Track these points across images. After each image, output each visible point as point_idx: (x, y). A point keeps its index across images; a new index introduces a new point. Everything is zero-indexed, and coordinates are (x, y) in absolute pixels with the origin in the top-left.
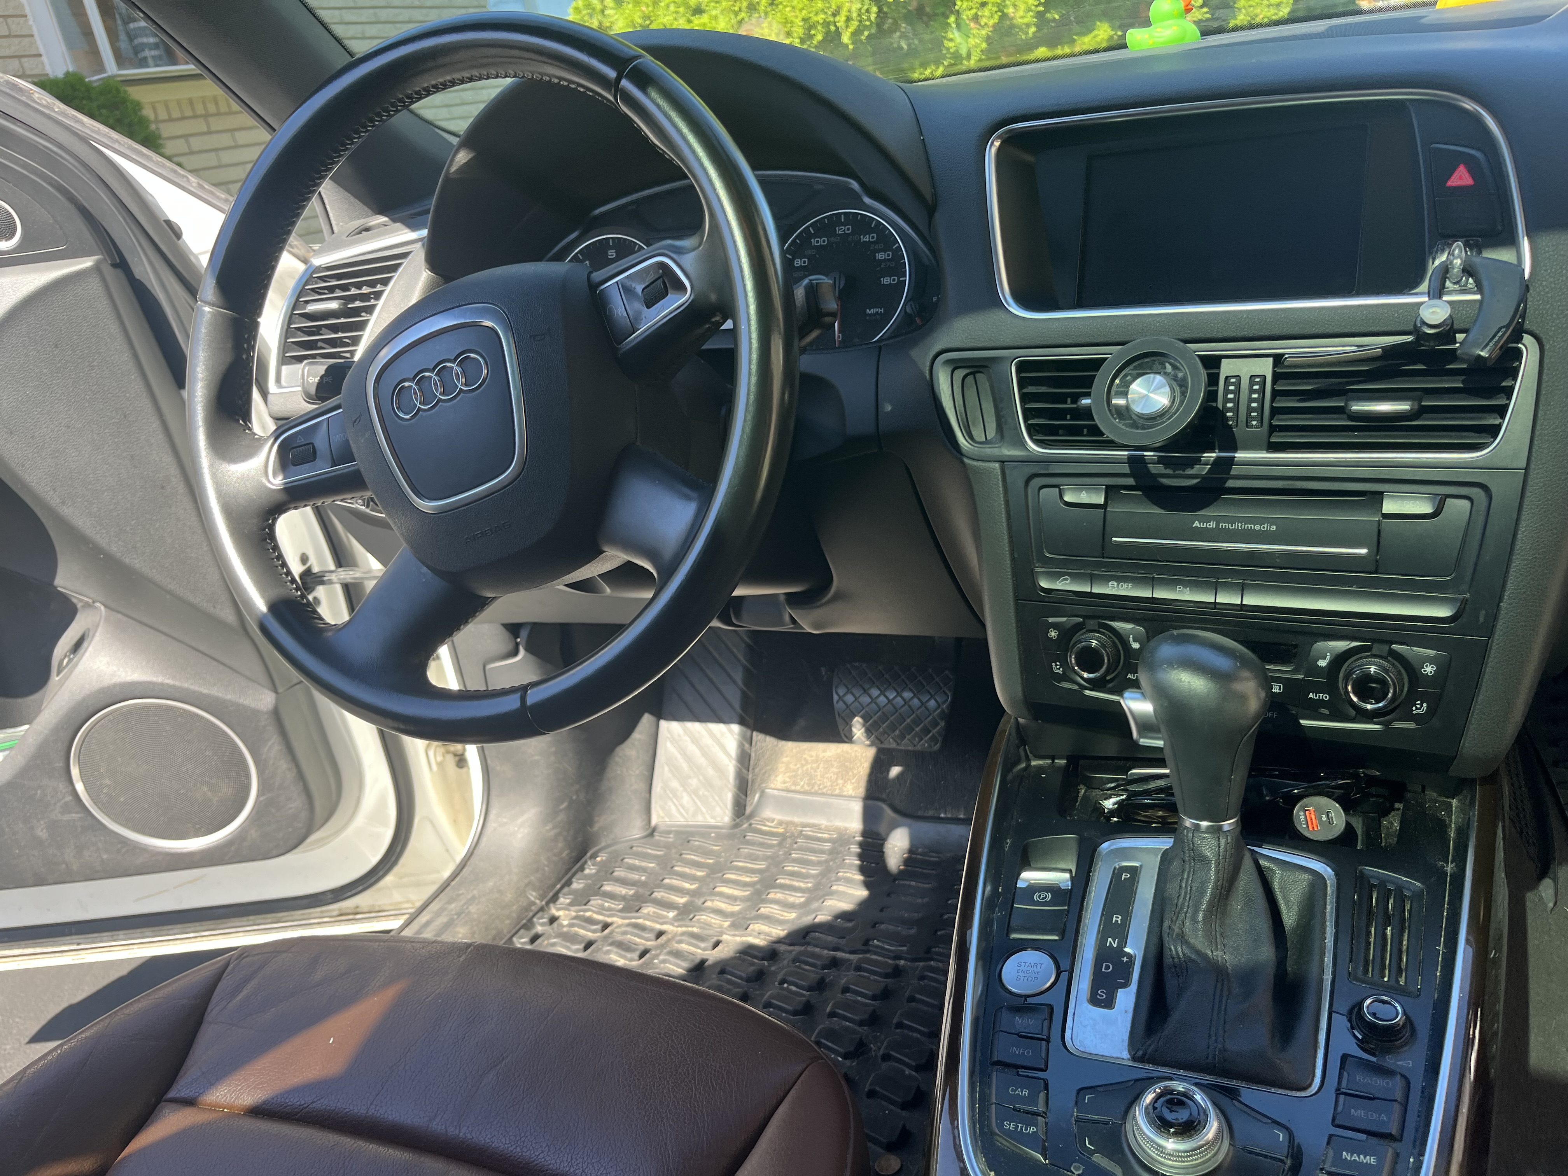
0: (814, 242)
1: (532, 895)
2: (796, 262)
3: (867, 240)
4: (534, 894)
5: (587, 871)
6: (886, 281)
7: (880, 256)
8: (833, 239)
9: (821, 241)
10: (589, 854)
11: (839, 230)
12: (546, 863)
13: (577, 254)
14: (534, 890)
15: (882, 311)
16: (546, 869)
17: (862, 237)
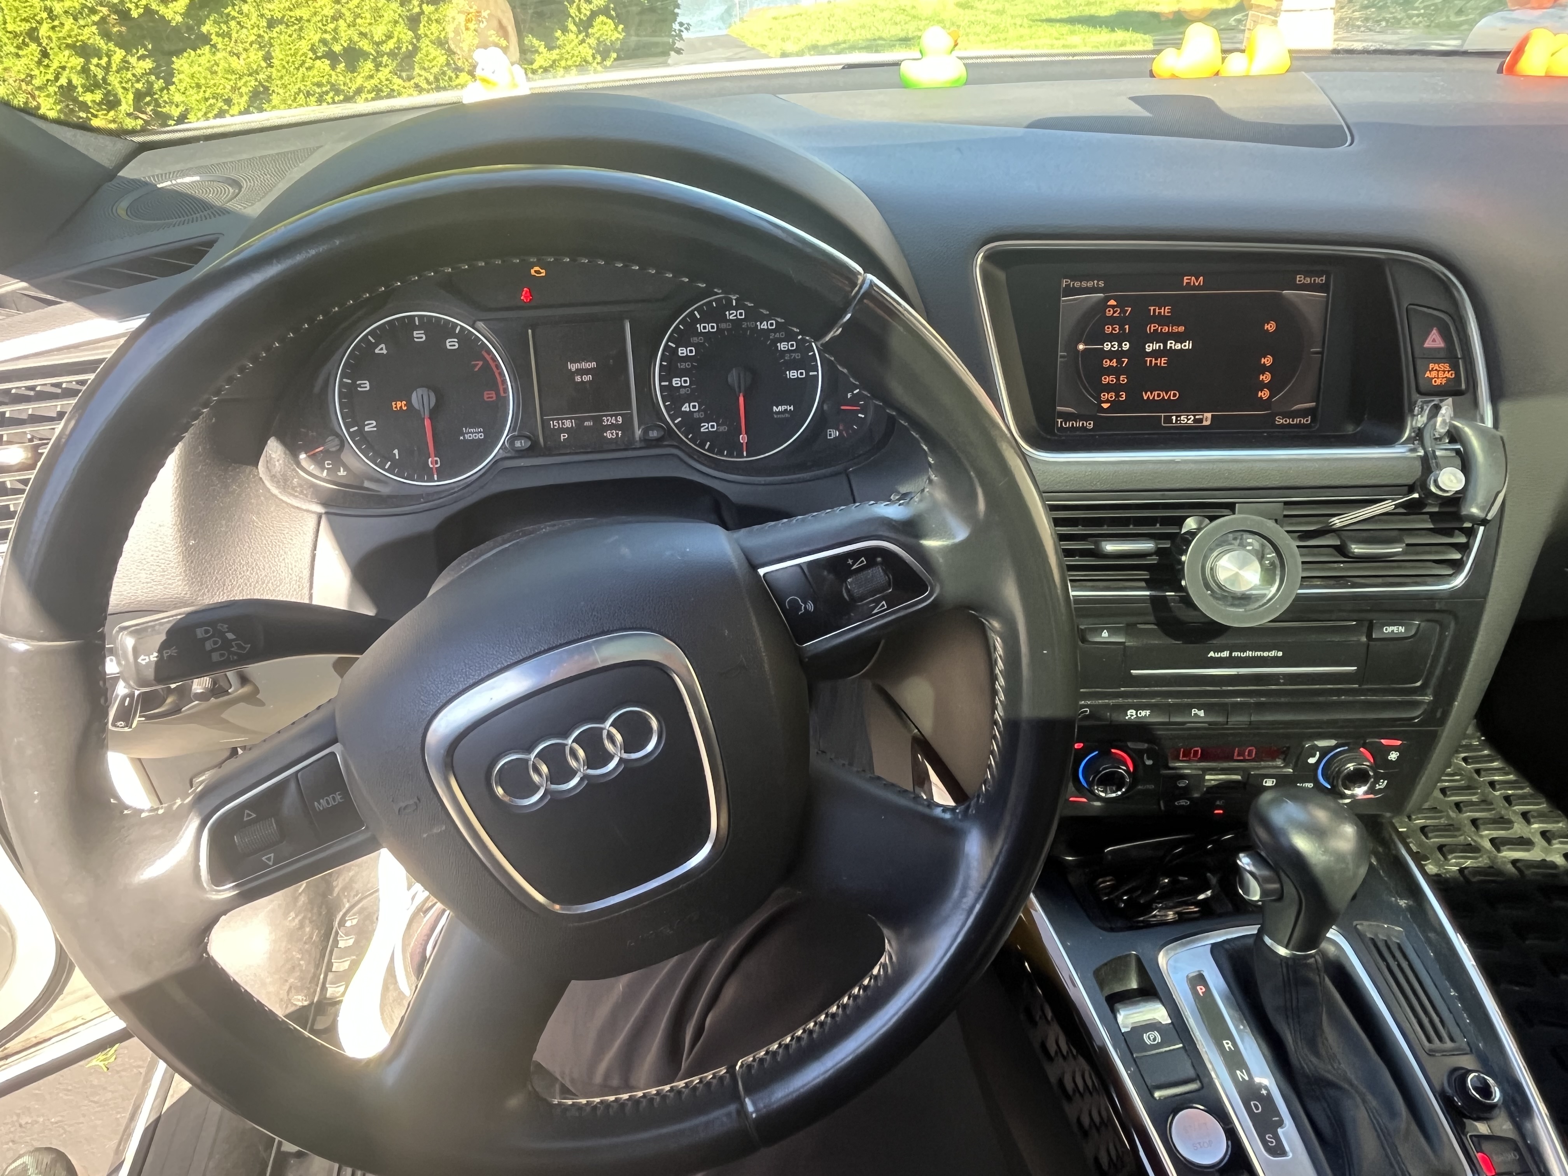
0: (700, 327)
1: (299, 1000)
2: (680, 352)
3: (766, 327)
4: (300, 997)
5: (342, 944)
6: (793, 374)
7: (782, 346)
8: (723, 326)
9: (710, 327)
10: (336, 924)
11: (730, 314)
12: (299, 956)
13: (366, 335)
14: (298, 993)
15: (792, 408)
16: (302, 962)
17: (758, 323)
